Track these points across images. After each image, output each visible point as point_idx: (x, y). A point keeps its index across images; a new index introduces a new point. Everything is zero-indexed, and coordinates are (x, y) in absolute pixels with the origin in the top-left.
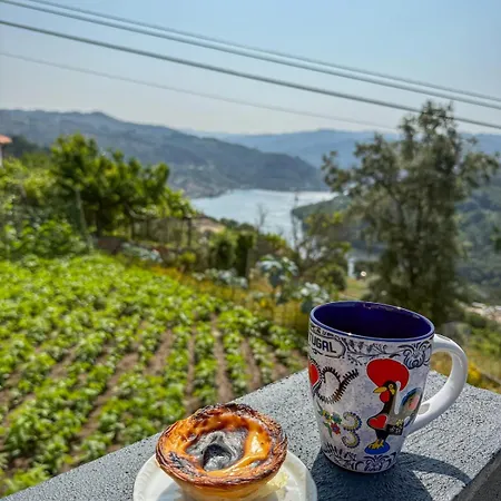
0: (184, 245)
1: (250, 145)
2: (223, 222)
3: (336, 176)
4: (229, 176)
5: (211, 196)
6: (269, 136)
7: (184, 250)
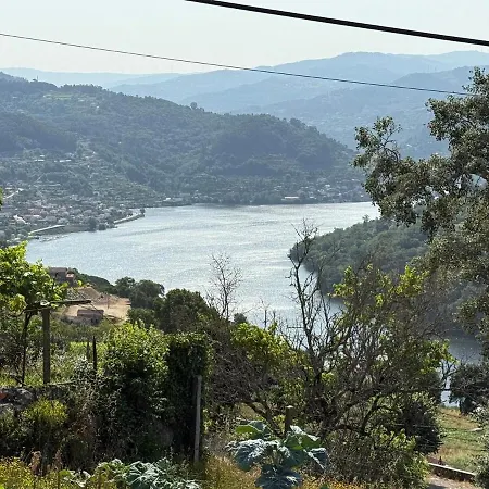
0: (35, 379)
1: (180, 98)
2: (124, 289)
3: (393, 178)
4: (132, 175)
5: (92, 227)
6: (226, 73)
7: (36, 393)
